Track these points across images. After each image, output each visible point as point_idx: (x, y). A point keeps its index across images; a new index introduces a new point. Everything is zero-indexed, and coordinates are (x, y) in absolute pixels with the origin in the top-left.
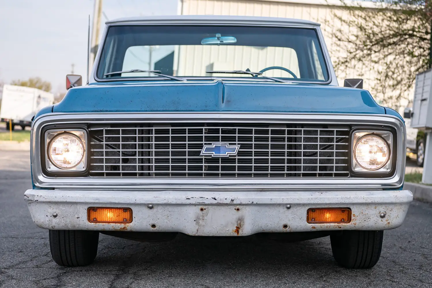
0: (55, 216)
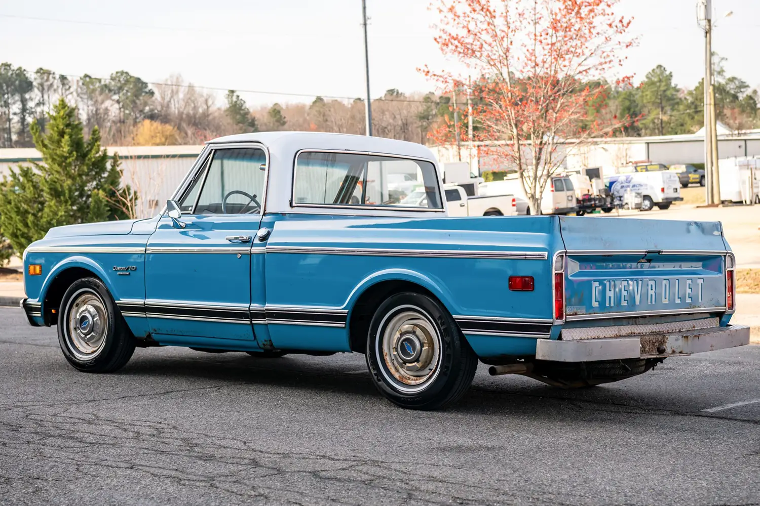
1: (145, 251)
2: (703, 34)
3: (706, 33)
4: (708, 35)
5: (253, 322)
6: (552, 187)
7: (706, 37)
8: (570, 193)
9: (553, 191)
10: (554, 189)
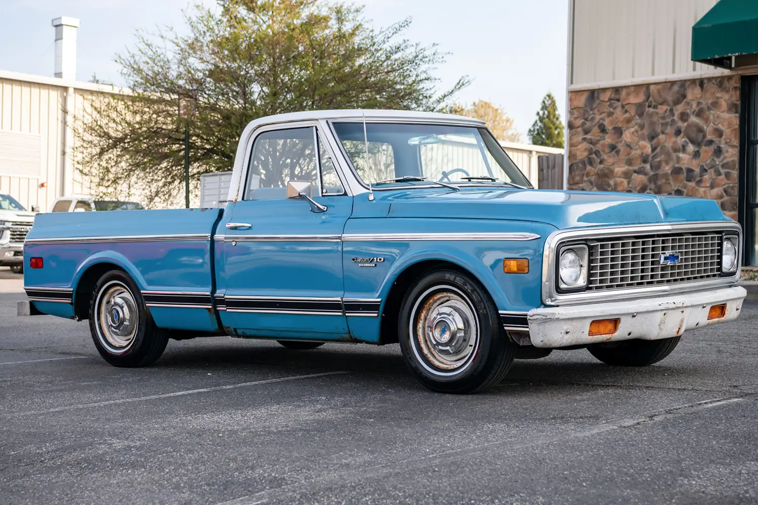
0: (567, 333)
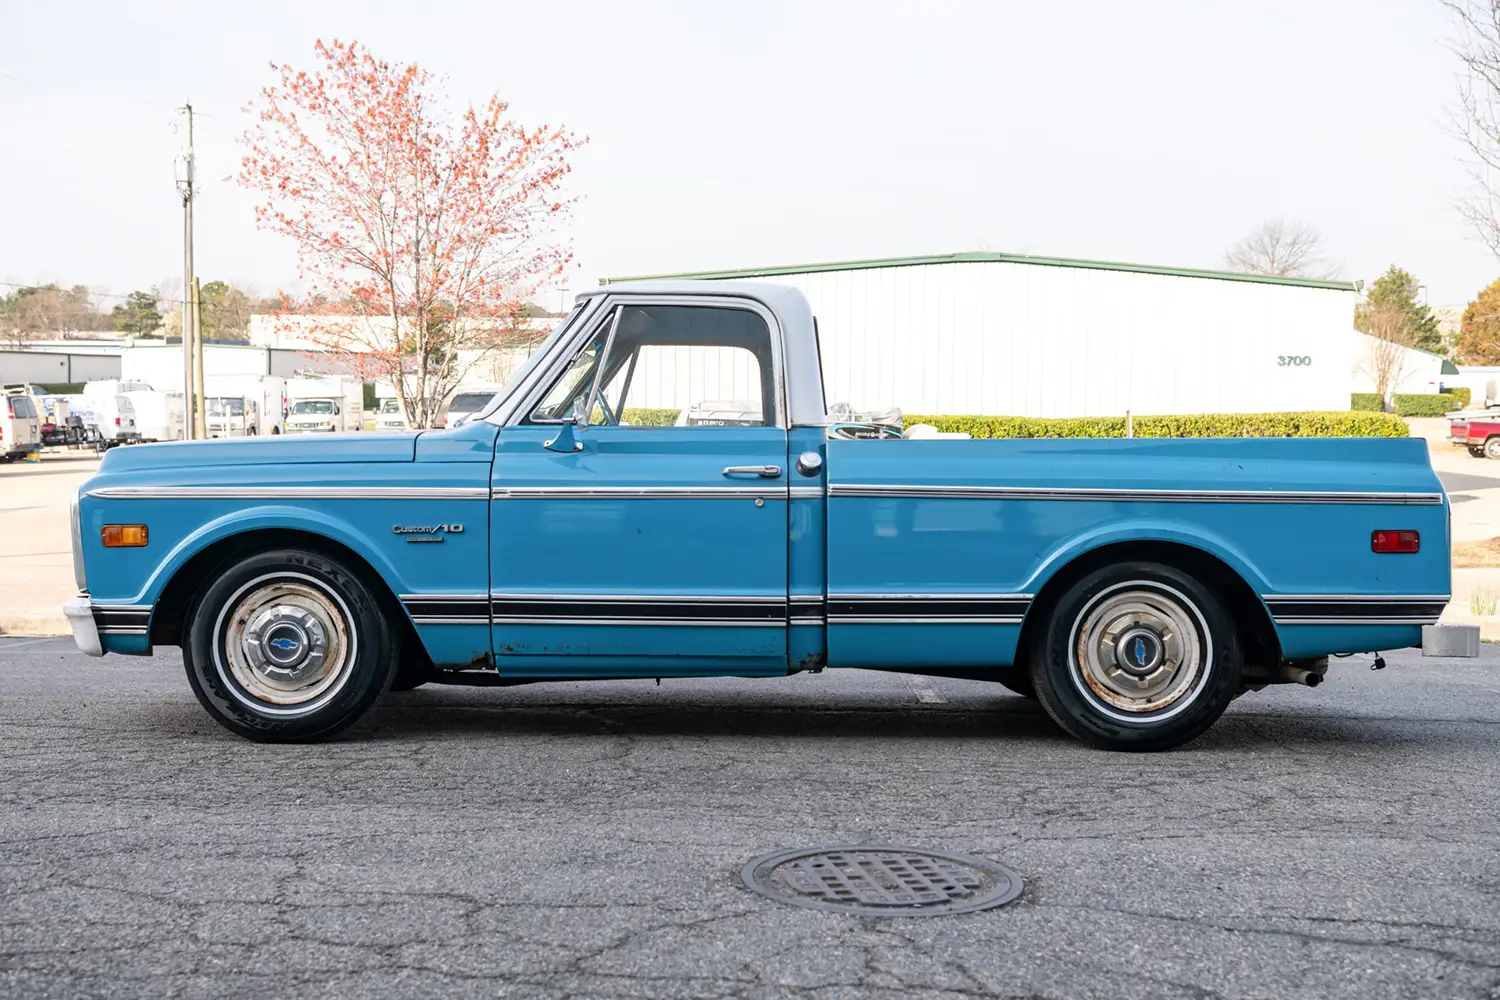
1: (490, 496)
2: (182, 201)
3: (186, 200)
4: (188, 204)
5: (793, 622)
6: (11, 411)
7: (185, 206)
8: (33, 422)
9: (11, 417)
10: (13, 414)
